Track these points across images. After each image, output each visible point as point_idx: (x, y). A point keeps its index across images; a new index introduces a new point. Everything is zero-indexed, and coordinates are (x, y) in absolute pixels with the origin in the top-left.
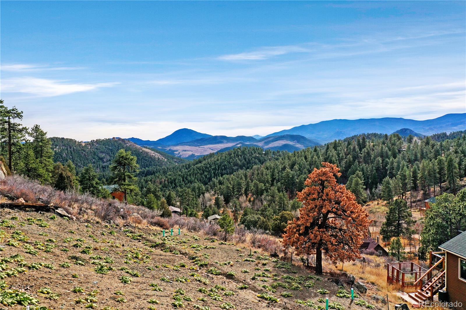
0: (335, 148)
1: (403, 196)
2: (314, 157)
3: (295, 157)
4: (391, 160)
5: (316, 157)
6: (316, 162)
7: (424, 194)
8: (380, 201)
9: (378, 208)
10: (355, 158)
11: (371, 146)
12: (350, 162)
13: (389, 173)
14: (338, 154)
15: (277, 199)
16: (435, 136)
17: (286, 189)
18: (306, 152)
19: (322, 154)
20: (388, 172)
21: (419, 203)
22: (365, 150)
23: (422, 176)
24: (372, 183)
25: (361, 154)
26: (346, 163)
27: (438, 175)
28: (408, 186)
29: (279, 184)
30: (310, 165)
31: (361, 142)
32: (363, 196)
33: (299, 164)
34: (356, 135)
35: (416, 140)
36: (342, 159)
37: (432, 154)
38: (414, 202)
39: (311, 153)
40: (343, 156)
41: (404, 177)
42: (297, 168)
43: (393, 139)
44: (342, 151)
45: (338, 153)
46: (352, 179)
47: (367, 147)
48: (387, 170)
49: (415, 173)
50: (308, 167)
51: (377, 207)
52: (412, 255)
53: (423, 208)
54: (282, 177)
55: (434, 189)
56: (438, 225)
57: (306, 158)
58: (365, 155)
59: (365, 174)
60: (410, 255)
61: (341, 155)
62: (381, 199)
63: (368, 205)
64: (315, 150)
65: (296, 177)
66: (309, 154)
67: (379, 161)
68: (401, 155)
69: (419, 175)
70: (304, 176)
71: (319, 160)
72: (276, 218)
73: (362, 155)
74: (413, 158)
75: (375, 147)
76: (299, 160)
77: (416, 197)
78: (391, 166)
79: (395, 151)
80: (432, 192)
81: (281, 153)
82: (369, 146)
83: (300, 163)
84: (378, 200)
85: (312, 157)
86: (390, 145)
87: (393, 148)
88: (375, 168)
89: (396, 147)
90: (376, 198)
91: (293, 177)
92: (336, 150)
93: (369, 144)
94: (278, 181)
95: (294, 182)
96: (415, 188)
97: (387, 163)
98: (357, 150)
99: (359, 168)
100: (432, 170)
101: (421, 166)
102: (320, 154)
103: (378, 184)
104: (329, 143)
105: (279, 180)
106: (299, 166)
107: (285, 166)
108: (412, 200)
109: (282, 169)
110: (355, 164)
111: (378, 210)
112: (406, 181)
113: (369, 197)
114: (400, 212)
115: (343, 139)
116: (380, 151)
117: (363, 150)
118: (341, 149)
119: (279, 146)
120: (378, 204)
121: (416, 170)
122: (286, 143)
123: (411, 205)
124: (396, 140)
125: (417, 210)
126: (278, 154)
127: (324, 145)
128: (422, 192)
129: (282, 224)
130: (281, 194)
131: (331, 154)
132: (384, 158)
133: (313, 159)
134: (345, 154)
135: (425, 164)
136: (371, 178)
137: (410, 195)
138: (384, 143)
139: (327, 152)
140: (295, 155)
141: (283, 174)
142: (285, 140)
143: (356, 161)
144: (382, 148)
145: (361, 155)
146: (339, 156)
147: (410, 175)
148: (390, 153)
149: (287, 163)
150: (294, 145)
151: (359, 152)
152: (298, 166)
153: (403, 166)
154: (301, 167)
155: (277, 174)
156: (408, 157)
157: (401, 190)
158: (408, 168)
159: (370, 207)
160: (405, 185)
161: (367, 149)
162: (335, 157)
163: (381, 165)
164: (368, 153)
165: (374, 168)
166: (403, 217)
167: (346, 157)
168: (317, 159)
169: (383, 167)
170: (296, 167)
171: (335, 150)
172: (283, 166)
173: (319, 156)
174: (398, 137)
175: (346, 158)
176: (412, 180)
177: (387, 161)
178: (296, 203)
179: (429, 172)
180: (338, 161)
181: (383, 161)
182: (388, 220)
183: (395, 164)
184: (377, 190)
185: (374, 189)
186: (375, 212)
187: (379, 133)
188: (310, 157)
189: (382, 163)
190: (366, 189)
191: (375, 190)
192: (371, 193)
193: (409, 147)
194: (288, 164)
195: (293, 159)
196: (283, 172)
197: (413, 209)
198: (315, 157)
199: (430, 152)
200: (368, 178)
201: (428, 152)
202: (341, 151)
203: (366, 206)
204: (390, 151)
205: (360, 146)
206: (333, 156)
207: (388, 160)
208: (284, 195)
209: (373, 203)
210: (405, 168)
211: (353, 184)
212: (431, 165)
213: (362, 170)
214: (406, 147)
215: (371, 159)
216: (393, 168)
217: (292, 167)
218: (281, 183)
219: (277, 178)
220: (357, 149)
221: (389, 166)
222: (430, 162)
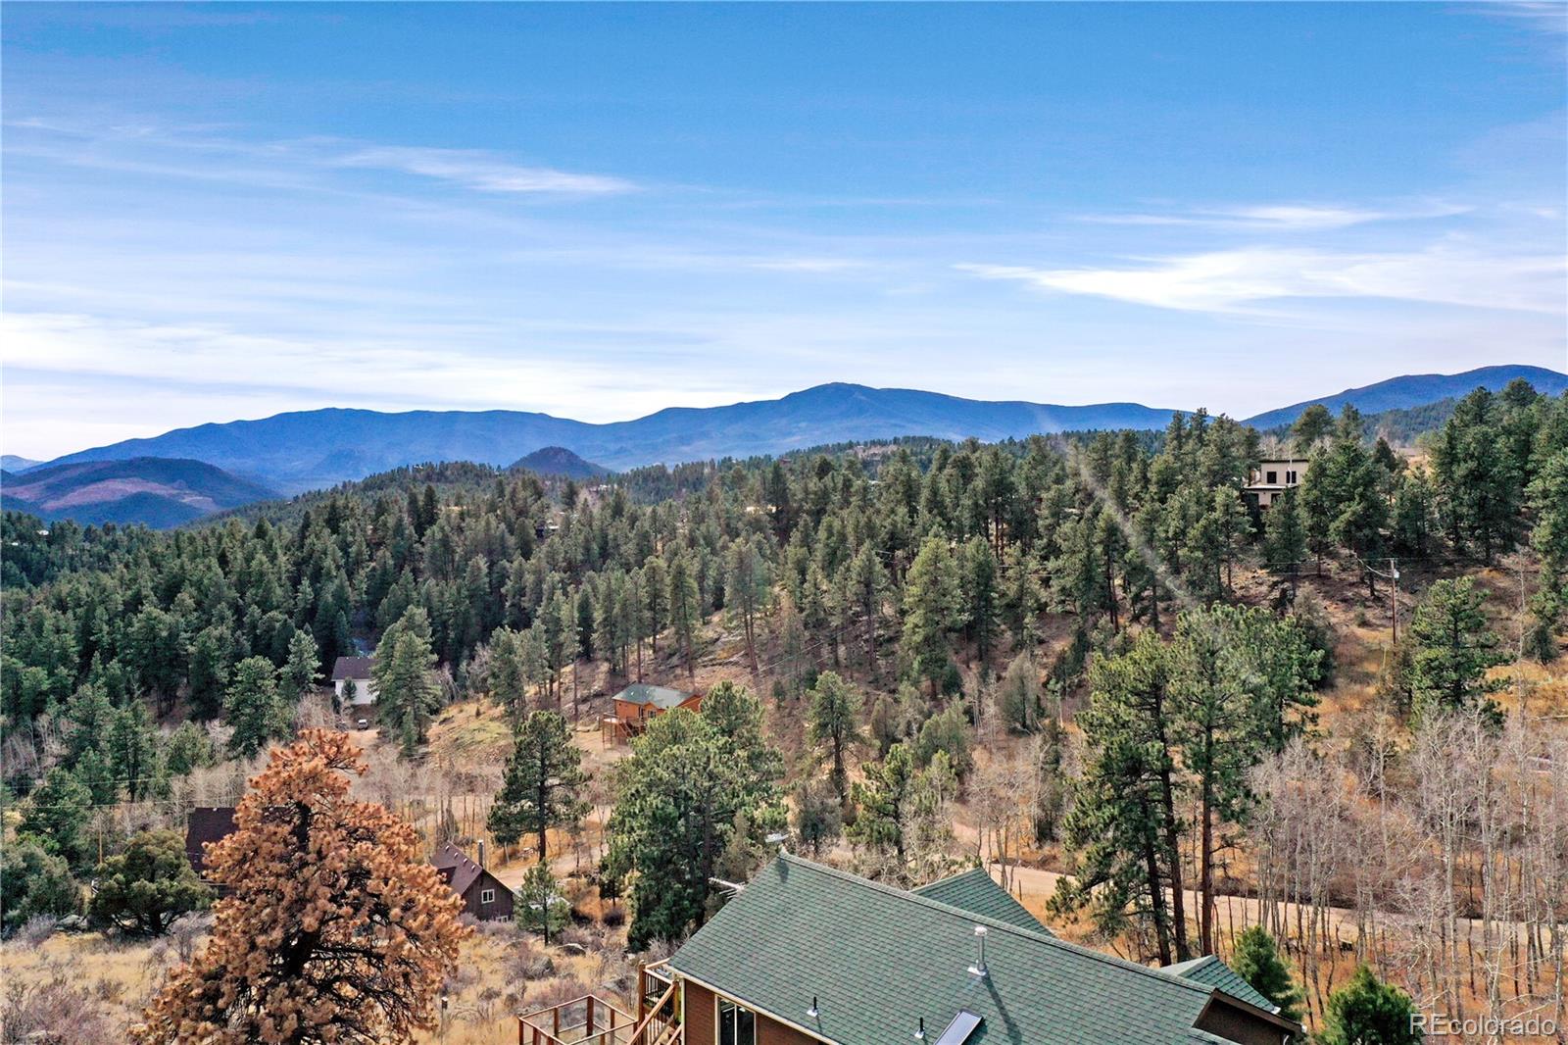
0: (333, 521)
1: (552, 681)
2: (258, 556)
3: (179, 556)
4: (516, 563)
5: (264, 559)
6: (262, 574)
7: (613, 672)
8: (486, 702)
9: (479, 730)
10: (404, 558)
11: (453, 515)
12: (385, 572)
13: (512, 605)
14: (345, 547)
15: (108, 728)
16: (636, 474)
17: (143, 682)
18: (226, 540)
19: (285, 542)
20: (508, 604)
21: (597, 702)
22: (434, 533)
23: (605, 619)
24: (460, 642)
25: (423, 544)
26: (370, 577)
27: (647, 614)
28: (567, 651)
29: (115, 665)
30: (241, 586)
31: (421, 503)
32: (429, 694)
33: (198, 585)
34: (404, 467)
35: (586, 500)
36: (358, 563)
37: (630, 545)
38: (585, 700)
39: (243, 543)
40: (359, 553)
41: (554, 627)
42: (190, 602)
43: (521, 494)
44: (358, 533)
45: (344, 541)
46: (391, 636)
47: (442, 521)
48: (502, 598)
49: (585, 608)
50: (234, 594)
51: (475, 724)
52: (584, 880)
53: (608, 720)
54: (126, 635)
55: (639, 657)
56: (654, 814)
57: (223, 560)
58: (434, 550)
59: (436, 614)
60: (575, 880)
61: (353, 549)
62: (486, 694)
63: (445, 720)
64: (261, 533)
65: (184, 635)
66: (238, 544)
67: (479, 569)
68: (545, 548)
69: (598, 616)
70: (216, 633)
71: (276, 570)
72: (109, 864)
73: (427, 549)
74: (580, 557)
75: (467, 520)
76: (195, 569)
77: (588, 686)
78: (516, 582)
79: (528, 534)
80: (633, 665)
81: (119, 533)
82: (448, 516)
83: (200, 581)
84: (478, 700)
85: (249, 559)
86: (511, 514)
87: (523, 527)
88: (466, 593)
89: (529, 522)
90: (471, 692)
91: (173, 635)
92: (335, 530)
93: (448, 510)
94: (110, 653)
95: (178, 655)
96: (587, 655)
97: (503, 577)
98: (407, 532)
99: (414, 594)
100: (633, 601)
101: (602, 588)
102: (276, 544)
103: (479, 644)
104: (309, 493)
105: (114, 649)
106: (199, 589)
107: (139, 592)
108: (579, 696)
109: (125, 603)
110: (401, 581)
111: (479, 737)
112: (562, 637)
113: (450, 688)
114: (545, 750)
115: (358, 480)
116: (481, 535)
117: (428, 532)
118: (353, 527)
119: (109, 503)
120: (478, 714)
121: (587, 599)
122: (139, 490)
123: (576, 710)
124: (529, 500)
125: (592, 727)
126: (109, 538)
127: (289, 500)
128: (605, 667)
129: (135, 885)
130: (124, 711)
131: (319, 546)
132: (495, 558)
133: (254, 563)
134: (368, 545)
135: (613, 582)
136: (456, 626)
137: (572, 677)
138: (492, 508)
139: (303, 537)
140: (178, 547)
141: (130, 624)
142: (135, 479)
143: (407, 569)
144: (488, 523)
145: (422, 549)
146: (346, 554)
147: (573, 617)
148: (511, 541)
149: (147, 580)
150: (173, 496)
151: (416, 537)
152: (195, 593)
153: (553, 588)
154: (207, 596)
155: (106, 628)
156: (566, 552)
157: (547, 669)
158: (565, 594)
159: (453, 725)
160: (556, 648)
161: (442, 529)
162: (333, 555)
163: (487, 580)
164: (445, 542)
165: (464, 592)
166: (554, 766)
167: (371, 556)
168: (267, 565)
169: (490, 587)
170: (186, 597)
171: (333, 533)
172: (130, 593)
173: (276, 553)
174: (536, 488)
175: (371, 559)
176: (578, 633)
177: (504, 568)
178: (188, 746)
179: (624, 607)
180: (343, 571)
181: (490, 567)
182: (510, 784)
183: (529, 579)
184: (475, 666)
185: (464, 664)
186: (471, 744)
187: (477, 464)
188: (240, 555)
189: (489, 574)
190: (439, 665)
191: (468, 665)
192: (455, 677)
193: (567, 522)
194: (150, 584)
195: (173, 565)
196: (130, 619)
197: (583, 724)
198: (261, 556)
199: (627, 537)
200: (444, 625)
201: (621, 541)
202: (353, 534)
203: (441, 723)
204: (512, 534)
205: (419, 516)
206: (325, 554)
207: (508, 565)
208: (136, 716)
209: (461, 711)
210: (558, 594)
211: (397, 654)
212: (629, 585)
213: (428, 603)
214: (559, 520)
215: (453, 561)
216: (521, 592)
217: (168, 595)
218: (124, 662)
219: (106, 639)
220: (410, 530)
221: (509, 583)
222: (627, 578)
